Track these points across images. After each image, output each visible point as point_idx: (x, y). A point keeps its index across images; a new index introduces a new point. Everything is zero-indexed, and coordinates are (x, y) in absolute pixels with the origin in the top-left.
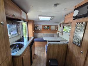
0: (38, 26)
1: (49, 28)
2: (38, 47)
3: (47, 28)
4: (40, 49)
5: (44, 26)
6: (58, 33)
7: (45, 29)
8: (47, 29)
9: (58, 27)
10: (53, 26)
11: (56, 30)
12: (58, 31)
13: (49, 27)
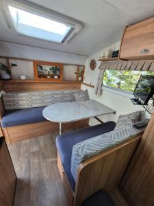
0: (12, 62)
1: (58, 72)
2: (27, 141)
3: (51, 73)
4: (35, 149)
5: (38, 65)
6: (83, 88)
7: (45, 76)
8: (52, 77)
9: (83, 72)
10: (69, 67)
11: (80, 79)
12: (84, 82)
13: (58, 68)
